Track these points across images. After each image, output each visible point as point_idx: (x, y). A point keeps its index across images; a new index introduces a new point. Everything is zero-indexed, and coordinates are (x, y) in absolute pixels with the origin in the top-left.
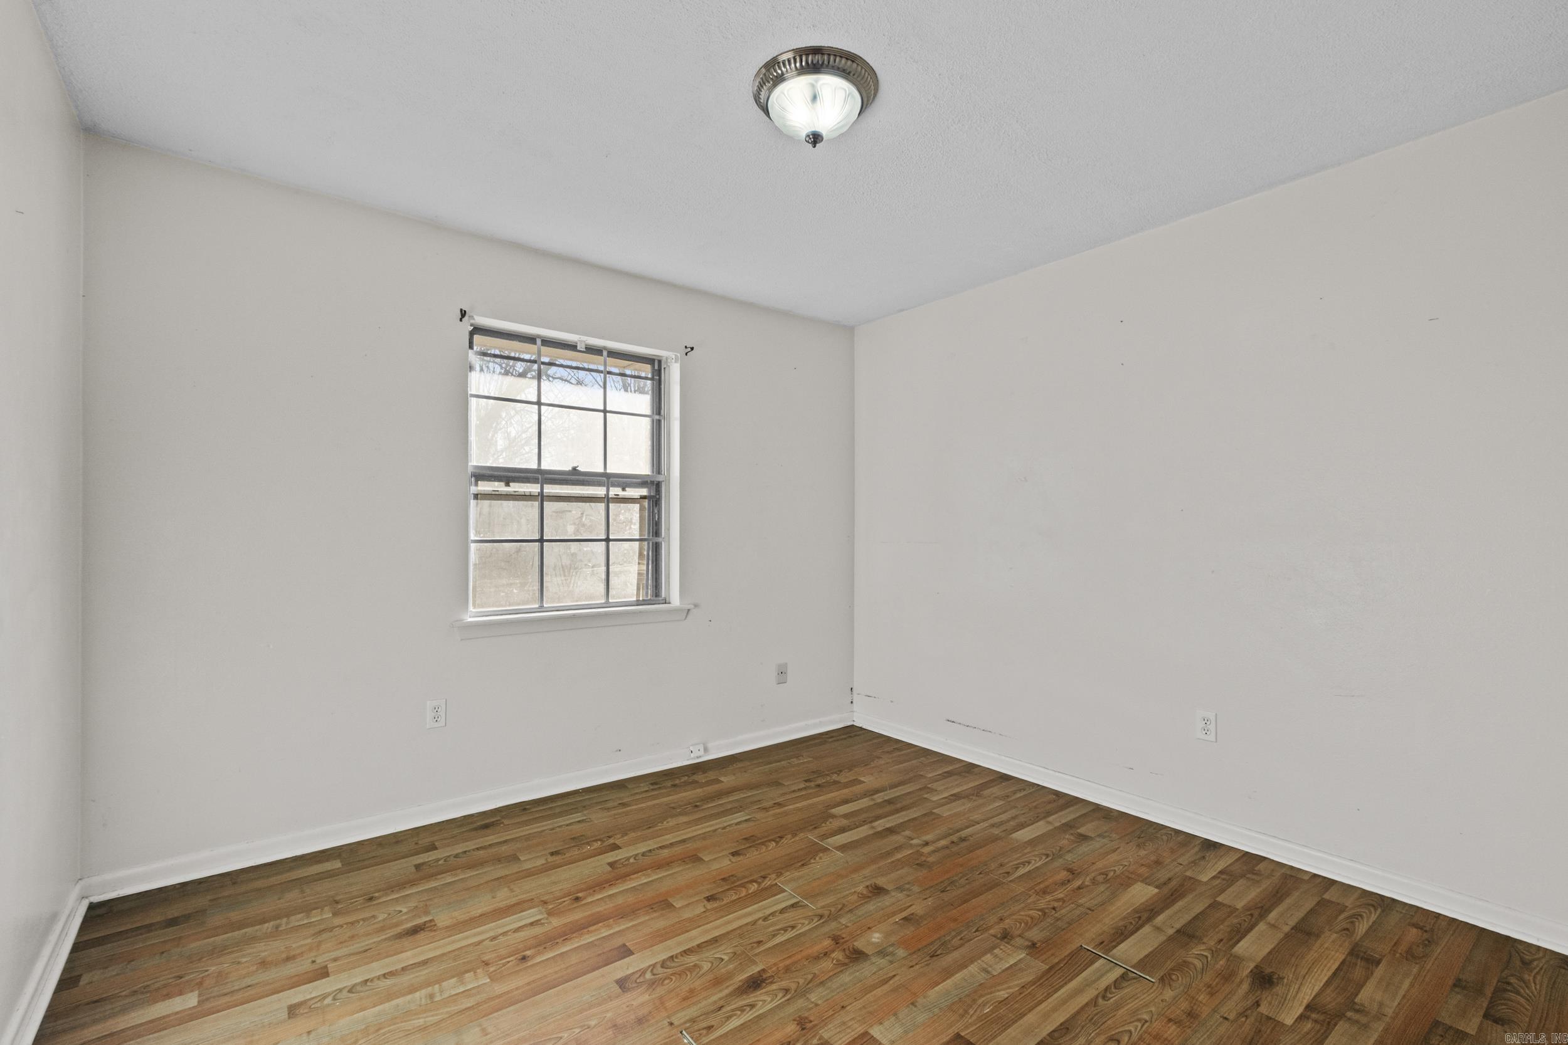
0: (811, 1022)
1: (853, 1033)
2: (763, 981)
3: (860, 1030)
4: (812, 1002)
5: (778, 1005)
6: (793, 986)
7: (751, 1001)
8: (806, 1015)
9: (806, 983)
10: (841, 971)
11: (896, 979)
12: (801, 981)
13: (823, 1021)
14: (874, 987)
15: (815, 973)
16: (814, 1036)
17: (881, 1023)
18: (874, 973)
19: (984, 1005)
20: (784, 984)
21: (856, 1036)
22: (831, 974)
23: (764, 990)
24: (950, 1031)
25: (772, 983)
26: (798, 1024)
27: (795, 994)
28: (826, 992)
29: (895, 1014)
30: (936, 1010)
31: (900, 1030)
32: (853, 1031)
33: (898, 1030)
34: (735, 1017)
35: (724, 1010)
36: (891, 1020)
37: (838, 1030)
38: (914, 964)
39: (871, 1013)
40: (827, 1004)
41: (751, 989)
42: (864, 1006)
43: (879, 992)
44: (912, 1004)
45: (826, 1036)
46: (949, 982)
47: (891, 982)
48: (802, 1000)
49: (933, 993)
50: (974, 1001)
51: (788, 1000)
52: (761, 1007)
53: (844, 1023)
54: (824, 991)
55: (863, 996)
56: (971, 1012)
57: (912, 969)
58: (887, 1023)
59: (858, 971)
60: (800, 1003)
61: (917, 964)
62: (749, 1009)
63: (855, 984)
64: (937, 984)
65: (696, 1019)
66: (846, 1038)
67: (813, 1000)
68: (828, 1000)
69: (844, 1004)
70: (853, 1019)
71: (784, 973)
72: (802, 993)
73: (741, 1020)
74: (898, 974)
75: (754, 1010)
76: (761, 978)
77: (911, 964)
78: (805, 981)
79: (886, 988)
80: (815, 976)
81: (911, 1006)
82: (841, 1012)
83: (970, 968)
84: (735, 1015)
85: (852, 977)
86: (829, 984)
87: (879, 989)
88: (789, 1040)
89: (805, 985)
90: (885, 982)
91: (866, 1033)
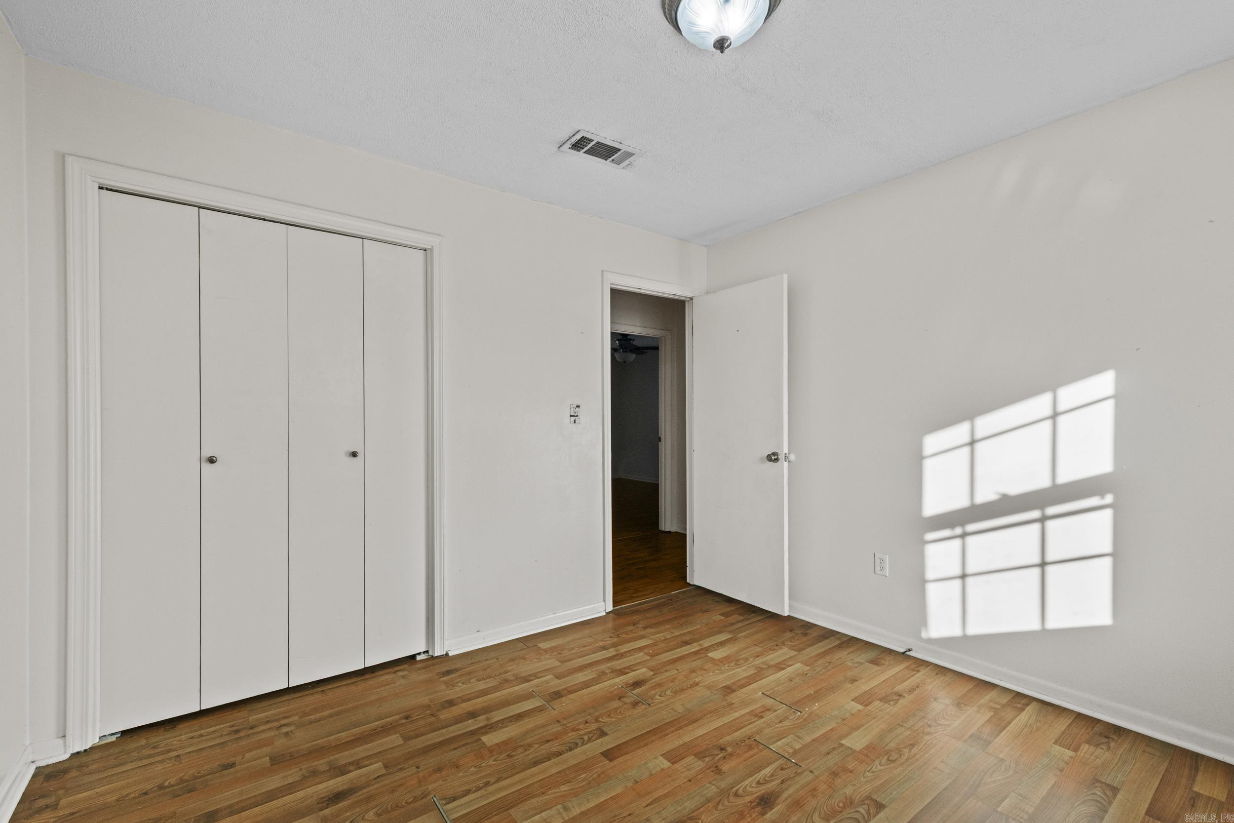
0: (712, 771)
1: (682, 764)
2: (759, 804)
3: (677, 766)
4: (713, 785)
5: (739, 784)
6: (732, 799)
7: (763, 787)
8: (716, 776)
9: (722, 801)
10: (693, 812)
11: (644, 804)
12: (726, 803)
13: (704, 772)
14: (666, 796)
15: (716, 810)
16: (708, 762)
17: (662, 769)
18: (664, 809)
19: (584, 780)
20: (740, 801)
21: (680, 762)
22: (702, 809)
23: (756, 796)
24: (615, 763)
25: (751, 802)
26: (721, 770)
27: (729, 792)
28: (704, 793)
29: (651, 775)
30: (620, 777)
31: (649, 765)
32: (682, 765)
33: (651, 765)
34: (768, 775)
35: (779, 781)
36: (655, 771)
37: (692, 766)
38: (627, 818)
39: (669, 776)
40: (702, 783)
41: (766, 796)
42: (674, 781)
43: (661, 792)
44: (637, 782)
45: (700, 762)
46: (602, 799)
47: (651, 800)
48: (722, 787)
49: (619, 790)
50: (589, 783)
51: (733, 788)
52: (752, 782)
53: (688, 770)
54: (706, 793)
55: (674, 788)
56: (595, 775)
57: (630, 812)
58: (658, 769)
59: (678, 811)
60: (723, 785)
61: (625, 817)
62: (761, 781)
63: (681, 799)
64: (613, 798)
65: (795, 775)
66: (687, 761)
67: (713, 787)
68: (702, 787)
69: (689, 783)
70: (682, 773)
71: (744, 811)
72: (724, 793)
73: (763, 773)
74: (644, 807)
75: (756, 780)
76: (762, 807)
77: (630, 818)
78: (723, 803)
79: (656, 795)
80: (716, 807)
81: (639, 780)
82: (691, 777)
83: (579, 812)
84: (769, 777)
85: (684, 805)
86: (702, 800)
87: (661, 794)
88: (725, 761)
89: (723, 800)
90: (656, 800)
91: (673, 763)
